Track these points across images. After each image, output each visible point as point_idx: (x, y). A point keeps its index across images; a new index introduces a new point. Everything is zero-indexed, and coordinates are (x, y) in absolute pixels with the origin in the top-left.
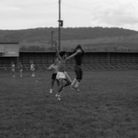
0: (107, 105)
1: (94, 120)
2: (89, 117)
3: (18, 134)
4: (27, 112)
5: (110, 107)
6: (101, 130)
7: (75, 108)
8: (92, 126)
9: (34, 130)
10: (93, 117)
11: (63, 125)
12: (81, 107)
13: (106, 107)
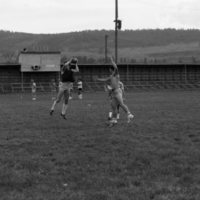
0: (190, 136)
1: (175, 154)
2: (169, 150)
3: (81, 170)
4: (86, 144)
5: (194, 138)
6: (186, 166)
7: (148, 139)
8: (175, 161)
9: (101, 165)
10: (174, 151)
11: (137, 159)
12: (155, 138)
13: (190, 139)
